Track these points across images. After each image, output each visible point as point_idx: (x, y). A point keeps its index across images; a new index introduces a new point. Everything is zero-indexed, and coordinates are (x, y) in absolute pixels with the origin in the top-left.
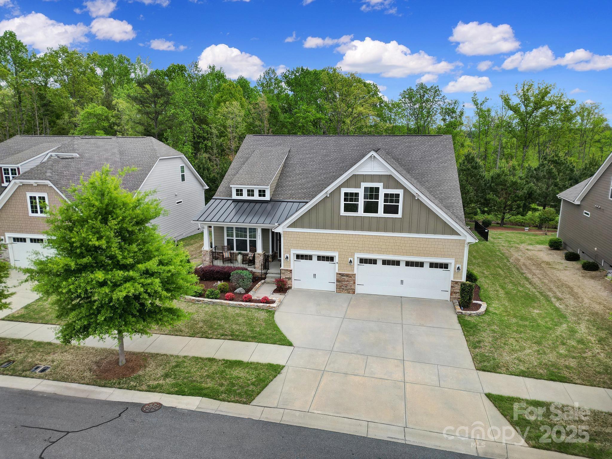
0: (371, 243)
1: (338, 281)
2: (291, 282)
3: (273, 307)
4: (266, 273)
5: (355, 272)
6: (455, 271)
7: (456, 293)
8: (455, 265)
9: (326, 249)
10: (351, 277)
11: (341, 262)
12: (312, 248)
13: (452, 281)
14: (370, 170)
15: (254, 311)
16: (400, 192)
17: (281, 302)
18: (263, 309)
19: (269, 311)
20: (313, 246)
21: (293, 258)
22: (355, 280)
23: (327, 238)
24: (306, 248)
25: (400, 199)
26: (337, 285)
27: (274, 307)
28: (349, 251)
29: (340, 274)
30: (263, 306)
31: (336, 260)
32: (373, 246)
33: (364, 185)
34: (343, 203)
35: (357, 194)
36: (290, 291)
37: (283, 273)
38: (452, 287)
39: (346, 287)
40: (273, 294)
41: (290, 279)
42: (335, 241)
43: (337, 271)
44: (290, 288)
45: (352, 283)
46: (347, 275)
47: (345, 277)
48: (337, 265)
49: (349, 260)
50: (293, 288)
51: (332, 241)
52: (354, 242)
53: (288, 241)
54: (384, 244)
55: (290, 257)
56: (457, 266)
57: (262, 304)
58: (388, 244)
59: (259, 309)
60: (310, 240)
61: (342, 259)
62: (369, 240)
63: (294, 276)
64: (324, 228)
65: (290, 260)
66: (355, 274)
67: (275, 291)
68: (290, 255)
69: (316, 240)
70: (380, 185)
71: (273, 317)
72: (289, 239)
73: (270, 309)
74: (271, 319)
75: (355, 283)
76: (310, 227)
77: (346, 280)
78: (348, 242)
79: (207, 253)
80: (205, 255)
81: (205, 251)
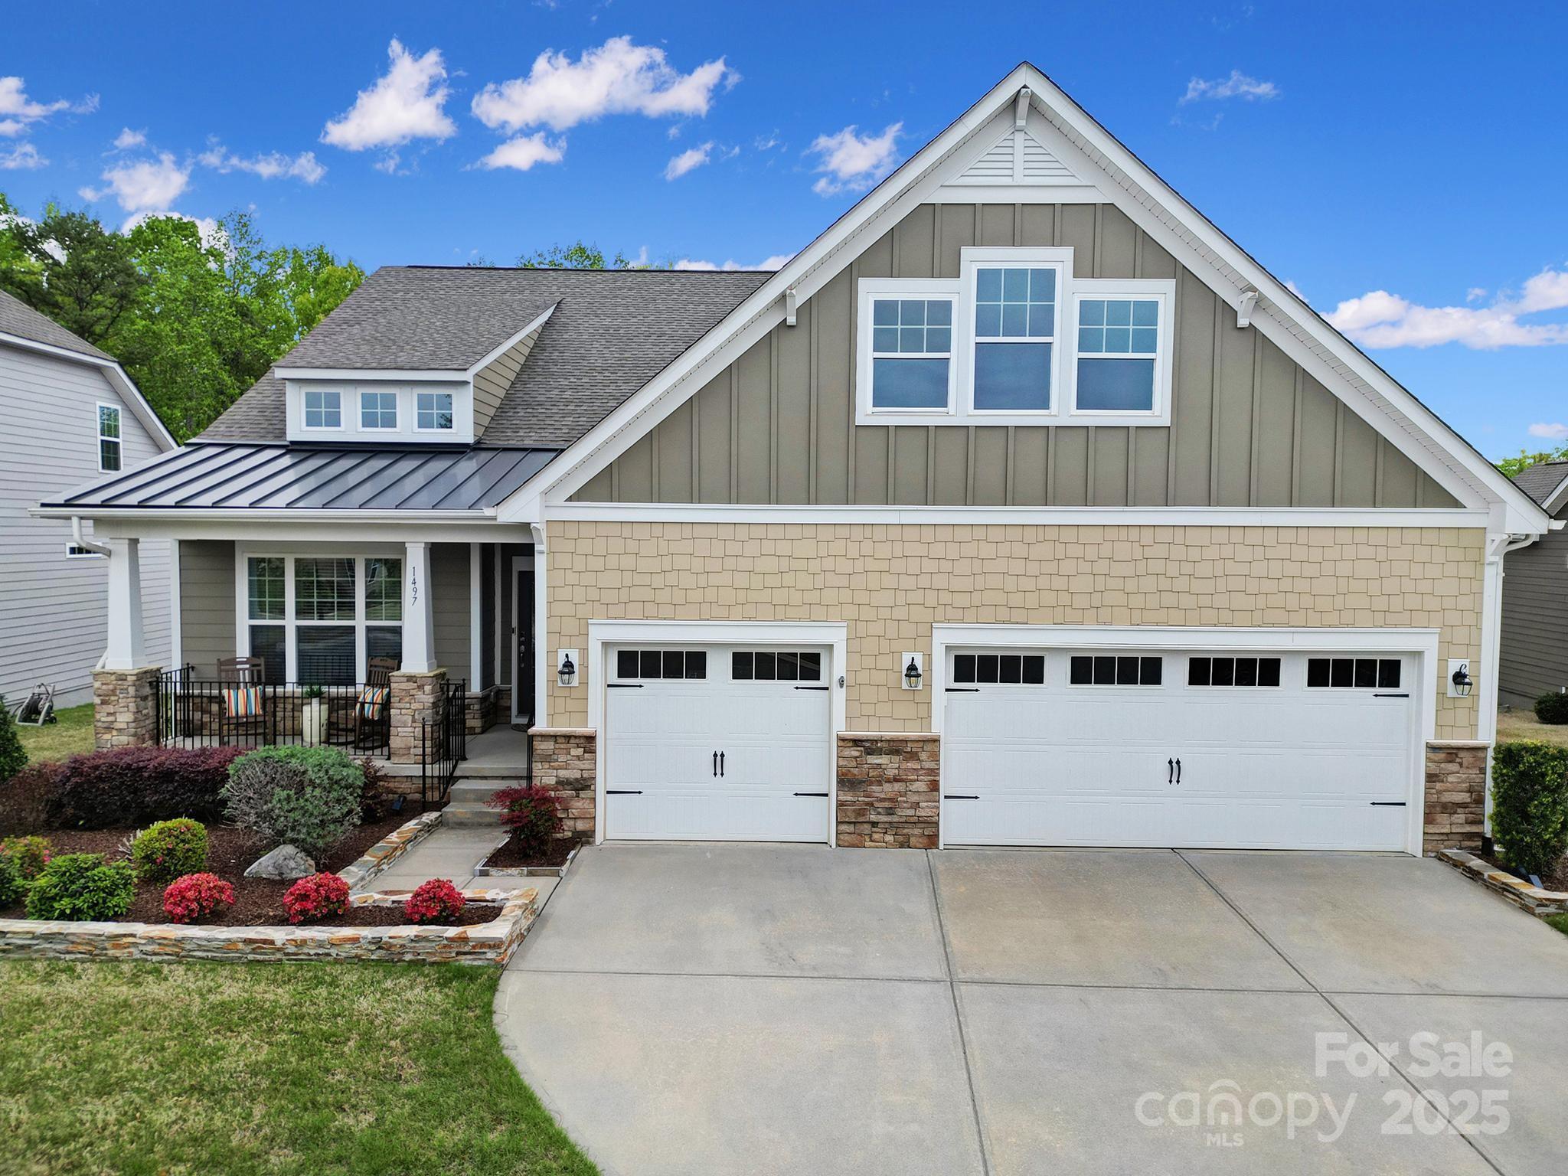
0: (1018, 567)
1: (846, 781)
2: (587, 804)
3: (484, 944)
4: (451, 779)
5: (937, 728)
6: (1441, 694)
7: (1450, 808)
8: (1442, 662)
9: (782, 613)
10: (913, 756)
11: (863, 677)
12: (706, 611)
13: (1432, 748)
14: (1008, 181)
15: (350, 978)
16: (1162, 292)
17: (537, 915)
18: (417, 964)
19: (462, 974)
20: (711, 594)
21: (601, 668)
22: (934, 772)
23: (784, 548)
24: (673, 612)
25: (1160, 328)
26: (840, 805)
27: (496, 944)
28: (900, 613)
29: (856, 742)
30: (418, 939)
31: (835, 667)
32: (1027, 584)
33: (975, 259)
34: (866, 355)
35: (942, 311)
36: (583, 855)
37: (547, 759)
38: (1431, 778)
39: (890, 812)
40: (484, 874)
41: (584, 785)
42: (828, 564)
43: (840, 727)
44: (584, 838)
45: (921, 786)
46: (895, 747)
47: (883, 760)
48: (839, 695)
49: (906, 663)
50: (599, 838)
51: (814, 566)
52: (929, 566)
53: (572, 578)
54: (1086, 567)
55: (585, 665)
56: (1453, 667)
57: (412, 930)
58: (1101, 567)
59: (390, 960)
60: (697, 564)
61: (869, 662)
62: (1004, 550)
63: (608, 772)
64: (772, 496)
65: (584, 683)
66: (936, 741)
67: (499, 859)
68: (584, 651)
69: (730, 563)
70: (1059, 259)
71: (488, 1011)
72: (579, 565)
73: (466, 961)
74: (470, 1028)
75: (934, 787)
76: (694, 495)
77: (891, 773)
78: (898, 566)
79: (125, 683)
80: (113, 698)
81: (113, 677)
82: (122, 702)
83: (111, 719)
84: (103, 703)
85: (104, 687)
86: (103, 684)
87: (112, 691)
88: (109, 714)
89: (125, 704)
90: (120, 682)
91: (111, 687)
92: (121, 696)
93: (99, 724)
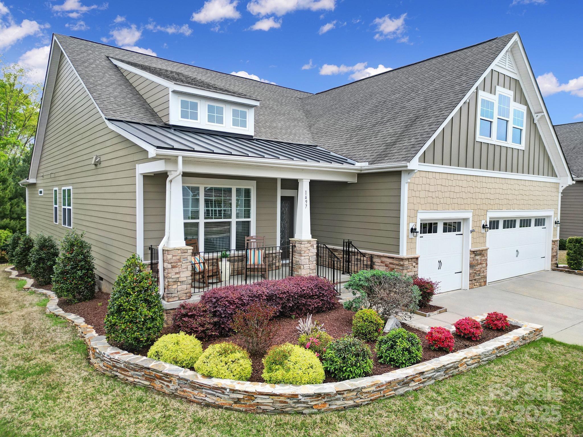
5: (488, 246)
68: (416, 223)
79: (186, 254)
80: (179, 264)
81: (179, 252)
82: (184, 266)
83: (177, 276)
84: (173, 267)
85: (174, 258)
86: (173, 256)
87: (179, 259)
88: (176, 273)
89: (186, 266)
90: (183, 254)
91: (178, 257)
92: (184, 262)
93: (170, 280)
